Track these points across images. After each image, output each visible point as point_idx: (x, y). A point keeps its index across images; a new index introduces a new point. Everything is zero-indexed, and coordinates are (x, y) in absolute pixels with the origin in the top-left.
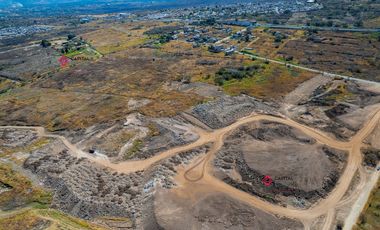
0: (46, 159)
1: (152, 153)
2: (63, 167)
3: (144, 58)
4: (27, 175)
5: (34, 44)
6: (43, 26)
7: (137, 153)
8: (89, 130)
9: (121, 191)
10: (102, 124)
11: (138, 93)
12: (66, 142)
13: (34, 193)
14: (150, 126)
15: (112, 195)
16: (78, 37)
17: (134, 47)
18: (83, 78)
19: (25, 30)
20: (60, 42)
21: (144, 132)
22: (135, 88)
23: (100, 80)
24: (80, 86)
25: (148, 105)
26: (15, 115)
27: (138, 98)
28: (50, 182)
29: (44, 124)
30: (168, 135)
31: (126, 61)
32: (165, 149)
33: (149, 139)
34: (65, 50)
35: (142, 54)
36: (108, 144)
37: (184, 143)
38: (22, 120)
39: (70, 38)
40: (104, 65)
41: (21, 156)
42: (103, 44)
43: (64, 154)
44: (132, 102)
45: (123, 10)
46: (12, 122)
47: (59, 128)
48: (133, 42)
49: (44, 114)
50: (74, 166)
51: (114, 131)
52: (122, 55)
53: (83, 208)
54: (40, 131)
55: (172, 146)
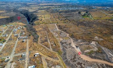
0: (66, 43)
1: (95, 58)
2: (68, 47)
3: (108, 24)
4: (60, 44)
5: (77, 12)
6: (81, 8)
7: (90, 55)
8: (79, 40)
9: (79, 63)
10: (84, 41)
11: (100, 35)
12: (72, 41)
13: (59, 50)
14: (99, 48)
15: (76, 63)
16: (89, 13)
17: (106, 19)
18: (85, 25)
19: (77, 8)
20: (83, 13)
21: (96, 49)
22: (100, 34)
23: (89, 27)
24: (83, 27)
25: (102, 41)
26: (65, 29)
27: (99, 37)
28: (63, 49)
29: (69, 34)
30: (104, 55)
31: (101, 23)
32: (101, 59)
33: (96, 52)
34: (84, 16)
35: (108, 22)
36: (82, 47)
37: (110, 62)
38: (65, 31)
39: (87, 12)
40: (93, 23)
41: (61, 39)
42: (96, 16)
43: (70, 44)
44: (96, 37)
45: (108, 6)
46: (63, 30)
47: (72, 36)
49: (71, 31)
50: (70, 48)
51: (86, 44)
53: (67, 61)
55: (104, 60)
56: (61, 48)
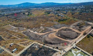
0: (26, 32)
1: (45, 32)
2: (29, 33)
3: (44, 17)
4: (24, 34)
5: (22, 14)
6: (23, 10)
7: (42, 32)
8: (34, 28)
10: (36, 28)
13: (25, 37)
15: (38, 37)
16: (30, 12)
17: (42, 15)
18: (32, 20)
20: (27, 13)
21: (44, 29)
22: (42, 22)
23: (35, 20)
24: (32, 21)
25: (45, 25)
26: (20, 26)
27: (43, 24)
28: (27, 35)
29: (25, 27)
30: (48, 30)
32: (48, 32)
33: (44, 30)
34: (28, 15)
35: (44, 16)
36: (37, 31)
37: (51, 31)
38: (21, 27)
39: (29, 13)
40: (36, 18)
41: (22, 32)
42: (36, 14)
43: (29, 31)
44: (41, 24)
46: (20, 27)
47: (28, 28)
48: (42, 14)
49: (25, 26)
50: (31, 33)
51: (38, 29)
52: (40, 16)
53: (33, 39)
54: (25, 28)
55: (49, 31)
56: (26, 36)
